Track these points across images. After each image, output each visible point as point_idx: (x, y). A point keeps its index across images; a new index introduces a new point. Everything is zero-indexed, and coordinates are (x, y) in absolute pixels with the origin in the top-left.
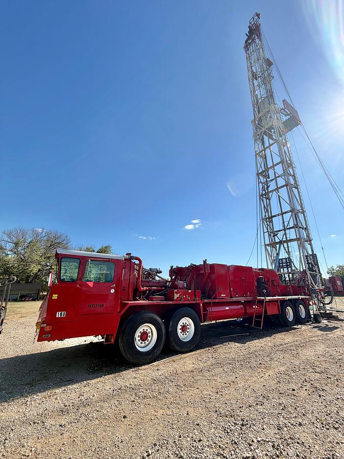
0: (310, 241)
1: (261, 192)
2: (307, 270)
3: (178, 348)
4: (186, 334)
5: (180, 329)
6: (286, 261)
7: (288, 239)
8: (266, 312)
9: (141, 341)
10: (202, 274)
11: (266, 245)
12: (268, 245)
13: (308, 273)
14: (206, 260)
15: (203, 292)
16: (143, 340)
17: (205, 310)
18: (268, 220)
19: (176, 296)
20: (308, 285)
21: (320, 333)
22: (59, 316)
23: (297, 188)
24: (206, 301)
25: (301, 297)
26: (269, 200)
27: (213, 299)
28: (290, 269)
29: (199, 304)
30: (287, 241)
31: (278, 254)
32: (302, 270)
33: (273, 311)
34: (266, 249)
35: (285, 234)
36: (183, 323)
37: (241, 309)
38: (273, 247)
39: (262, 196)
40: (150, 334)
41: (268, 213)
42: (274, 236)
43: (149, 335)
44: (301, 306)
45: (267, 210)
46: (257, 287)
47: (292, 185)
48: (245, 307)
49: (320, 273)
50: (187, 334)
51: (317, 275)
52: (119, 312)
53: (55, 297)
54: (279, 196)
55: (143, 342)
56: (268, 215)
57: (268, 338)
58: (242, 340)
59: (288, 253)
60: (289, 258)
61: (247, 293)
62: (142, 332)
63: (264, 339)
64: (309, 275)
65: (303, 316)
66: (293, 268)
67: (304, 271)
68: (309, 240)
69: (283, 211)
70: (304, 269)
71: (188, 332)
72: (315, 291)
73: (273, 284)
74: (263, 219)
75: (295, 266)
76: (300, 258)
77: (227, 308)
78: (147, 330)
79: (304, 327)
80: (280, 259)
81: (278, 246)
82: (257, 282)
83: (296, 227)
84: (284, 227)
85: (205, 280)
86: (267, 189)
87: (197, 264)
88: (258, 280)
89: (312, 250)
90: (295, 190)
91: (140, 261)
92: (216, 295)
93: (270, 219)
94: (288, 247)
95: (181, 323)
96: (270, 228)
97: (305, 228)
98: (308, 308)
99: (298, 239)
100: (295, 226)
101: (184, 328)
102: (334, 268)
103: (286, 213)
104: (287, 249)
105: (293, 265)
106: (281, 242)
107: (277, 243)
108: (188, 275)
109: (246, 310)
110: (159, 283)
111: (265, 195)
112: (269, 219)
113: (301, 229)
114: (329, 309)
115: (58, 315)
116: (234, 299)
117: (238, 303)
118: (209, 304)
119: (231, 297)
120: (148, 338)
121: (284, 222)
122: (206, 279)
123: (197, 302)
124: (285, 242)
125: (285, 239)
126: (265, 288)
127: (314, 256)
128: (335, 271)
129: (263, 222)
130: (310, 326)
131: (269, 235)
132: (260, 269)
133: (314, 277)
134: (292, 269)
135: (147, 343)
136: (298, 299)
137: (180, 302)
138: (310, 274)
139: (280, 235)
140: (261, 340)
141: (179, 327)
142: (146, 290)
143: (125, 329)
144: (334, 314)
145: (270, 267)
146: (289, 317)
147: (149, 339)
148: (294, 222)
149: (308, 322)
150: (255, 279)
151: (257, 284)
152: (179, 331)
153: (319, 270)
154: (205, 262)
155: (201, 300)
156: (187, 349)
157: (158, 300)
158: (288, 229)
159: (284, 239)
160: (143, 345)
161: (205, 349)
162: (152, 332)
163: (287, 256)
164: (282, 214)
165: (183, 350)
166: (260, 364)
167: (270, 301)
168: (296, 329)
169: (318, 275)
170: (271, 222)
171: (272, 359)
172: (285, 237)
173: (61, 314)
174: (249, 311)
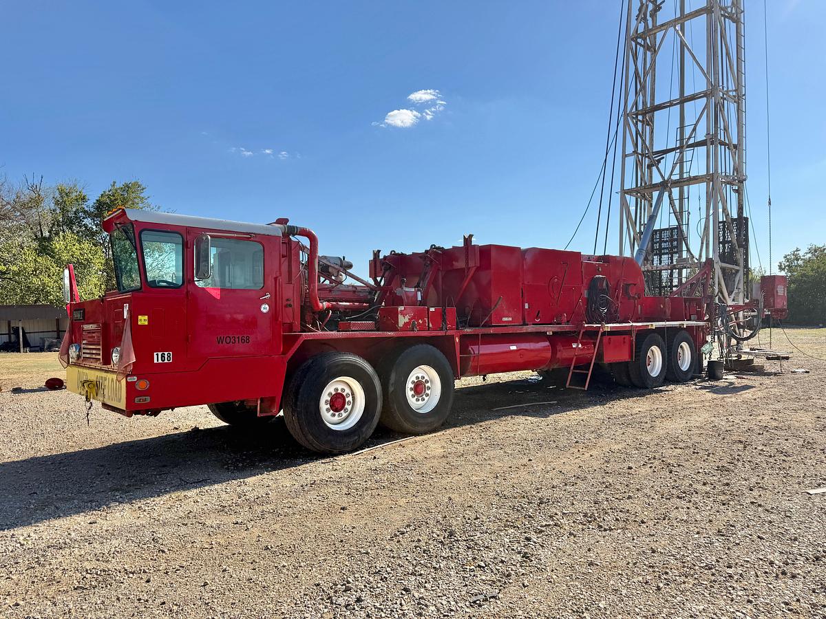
0: (741, 182)
1: (634, 23)
2: (717, 259)
3: (407, 426)
4: (423, 400)
5: (411, 389)
6: (672, 235)
7: (685, 176)
8: (600, 356)
9: (332, 412)
10: (458, 270)
11: (624, 192)
12: (629, 192)
13: (718, 266)
14: (471, 236)
15: (461, 313)
16: (336, 410)
17: (464, 349)
18: (640, 117)
19: (402, 320)
20: (712, 297)
21: (710, 396)
22: (160, 361)
23: (737, 21)
24: (468, 331)
25: (686, 323)
26: (655, 52)
27: (484, 326)
28: (676, 257)
29: (452, 337)
30: (682, 182)
31: (652, 218)
32: (703, 259)
33: (617, 355)
34: (624, 204)
35: (681, 161)
36: (417, 378)
37: (544, 349)
38: (644, 197)
39: (635, 39)
40: (350, 399)
41: (644, 96)
42: (650, 167)
43: (347, 400)
44: (684, 345)
45: (643, 87)
46: (588, 301)
47: (725, 9)
48: (553, 346)
49: (746, 266)
50: (426, 399)
51: (737, 271)
52: (284, 353)
53: (143, 320)
54: (683, 45)
55: (337, 414)
56: (644, 103)
57: (598, 408)
58: (540, 410)
59: (679, 215)
60: (679, 228)
61: (562, 315)
62: (334, 393)
63: (589, 410)
64: (718, 272)
65: (685, 367)
66: (685, 255)
67: (709, 262)
68: (738, 181)
69: (687, 94)
70: (711, 256)
71: (427, 395)
72: (722, 311)
73: (626, 292)
74: (626, 115)
75: (688, 250)
76: (706, 228)
77: (513, 348)
78: (343, 390)
79: (680, 388)
80: (656, 231)
81: (656, 194)
82: (590, 289)
83: (712, 144)
84: (682, 139)
85: (466, 284)
86: (653, 15)
87: (447, 246)
88: (593, 285)
89: (740, 209)
90: (731, 27)
91: (313, 239)
92: (490, 317)
93: (647, 114)
94: (681, 198)
95: (412, 377)
96: (644, 142)
97: (735, 146)
98: (700, 350)
99: (710, 178)
100: (710, 141)
101: (419, 388)
102: (801, 253)
103: (693, 98)
104: (677, 203)
105: (684, 248)
106: (665, 185)
107: (655, 186)
108: (426, 274)
109: (554, 352)
110: (354, 292)
111: (643, 36)
112: (644, 115)
113: (721, 149)
114: (748, 350)
115: (157, 358)
116: (530, 328)
117: (540, 336)
118: (473, 339)
119: (525, 324)
120: (346, 406)
121: (682, 127)
122: (469, 282)
123: (449, 333)
124: (676, 183)
125: (677, 177)
126: (606, 304)
127: (742, 223)
128: (800, 262)
129: (626, 124)
130: (694, 387)
131: (638, 164)
132: (599, 258)
133: (728, 276)
134: (680, 256)
135: (344, 415)
136: (680, 328)
137: (411, 334)
138: (723, 270)
139: (667, 165)
140: (582, 411)
141: (409, 385)
142: (328, 309)
143: (299, 387)
144: (758, 362)
145: (627, 253)
146: (652, 370)
147: (348, 407)
148: (708, 129)
149: (692, 379)
150: (585, 281)
151: (589, 294)
152: (409, 393)
153: (746, 260)
154: (467, 241)
155: (457, 329)
156: (426, 428)
157: (361, 329)
158: (689, 146)
159: (675, 177)
160: (336, 419)
161: (464, 427)
162: (353, 394)
163: (674, 223)
164: (683, 100)
165: (419, 429)
166: (577, 442)
167: (613, 333)
168: (661, 391)
169: (741, 274)
170: (650, 123)
171: (600, 436)
172: (677, 171)
173: (163, 356)
174: (563, 354)
